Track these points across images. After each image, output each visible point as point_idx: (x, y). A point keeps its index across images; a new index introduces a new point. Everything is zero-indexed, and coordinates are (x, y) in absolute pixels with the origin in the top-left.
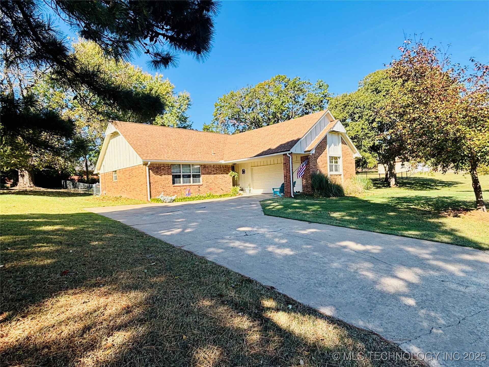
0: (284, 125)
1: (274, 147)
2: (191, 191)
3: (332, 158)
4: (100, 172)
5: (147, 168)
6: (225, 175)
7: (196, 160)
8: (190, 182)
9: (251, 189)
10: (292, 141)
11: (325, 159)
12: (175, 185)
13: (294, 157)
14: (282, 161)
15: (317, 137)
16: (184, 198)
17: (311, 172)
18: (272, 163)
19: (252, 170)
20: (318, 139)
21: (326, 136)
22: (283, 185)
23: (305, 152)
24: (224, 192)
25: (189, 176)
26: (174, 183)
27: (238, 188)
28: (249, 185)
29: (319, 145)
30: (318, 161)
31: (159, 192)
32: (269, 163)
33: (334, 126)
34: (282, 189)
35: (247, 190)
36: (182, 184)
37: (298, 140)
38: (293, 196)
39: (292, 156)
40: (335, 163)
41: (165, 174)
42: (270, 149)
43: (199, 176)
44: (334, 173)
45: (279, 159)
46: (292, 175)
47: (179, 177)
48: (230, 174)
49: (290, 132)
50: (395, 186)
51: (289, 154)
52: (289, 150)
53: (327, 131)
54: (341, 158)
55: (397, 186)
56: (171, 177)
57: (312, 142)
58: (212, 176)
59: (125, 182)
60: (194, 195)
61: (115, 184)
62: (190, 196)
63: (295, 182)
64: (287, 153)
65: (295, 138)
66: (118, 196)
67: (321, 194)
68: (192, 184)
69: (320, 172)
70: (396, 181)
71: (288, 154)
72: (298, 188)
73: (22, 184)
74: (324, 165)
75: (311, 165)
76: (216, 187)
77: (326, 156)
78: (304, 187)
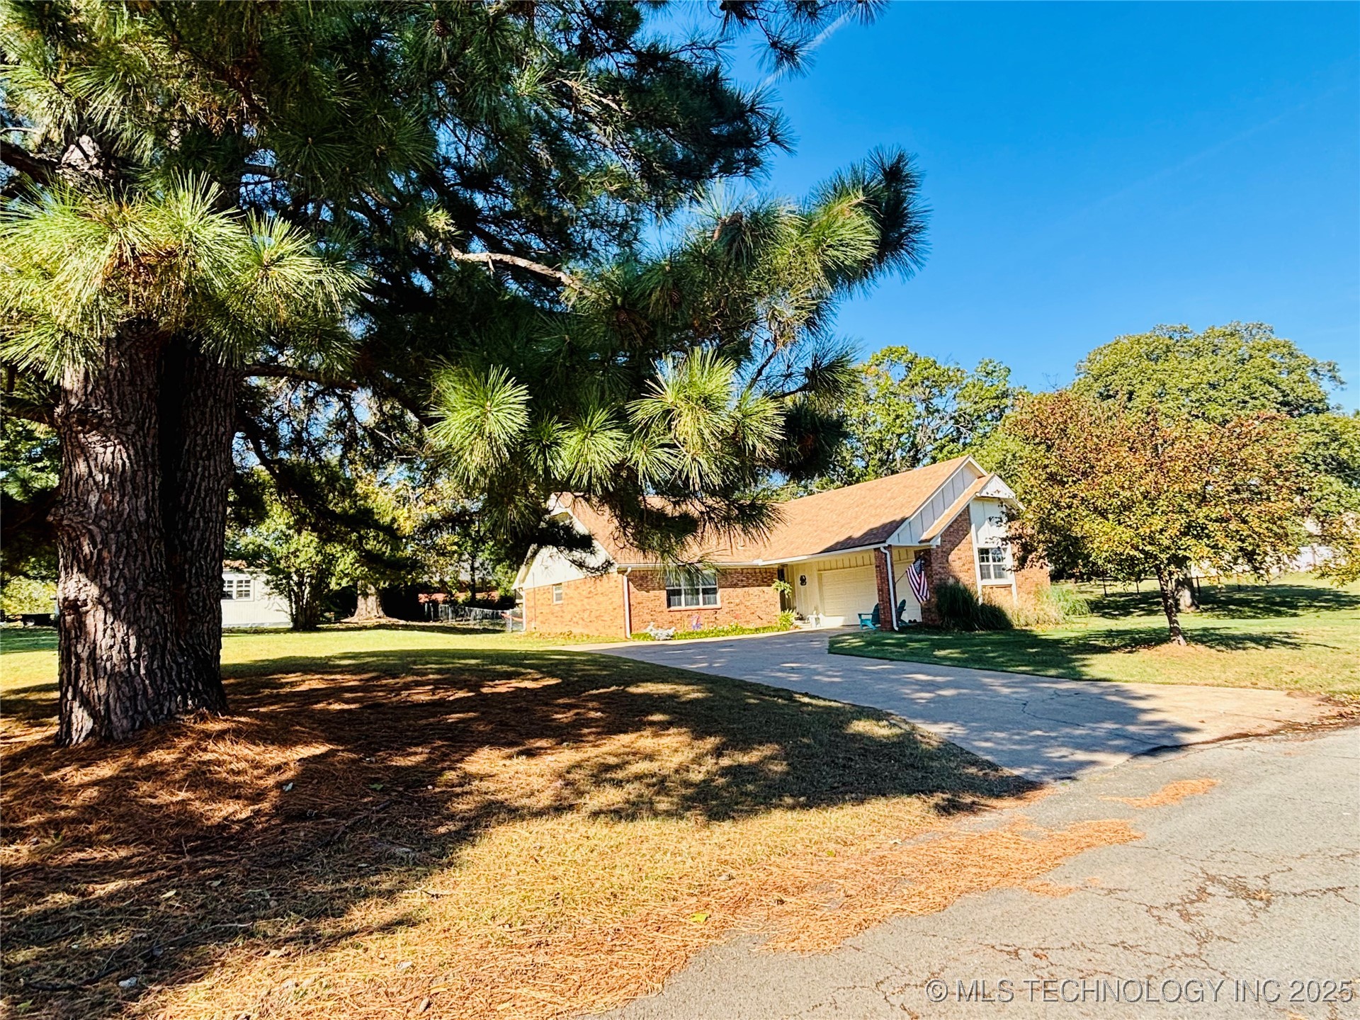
0: (884, 485)
1: (857, 534)
2: (702, 620)
3: (984, 552)
4: (524, 586)
5: (625, 579)
6: (765, 589)
8: (698, 604)
9: (821, 616)
10: (891, 523)
11: (967, 554)
12: (672, 608)
13: (895, 552)
14: (873, 560)
15: (946, 511)
16: (690, 634)
17: (937, 582)
18: (860, 562)
19: (820, 577)
20: (949, 515)
21: (968, 506)
22: (877, 609)
23: (920, 542)
24: (764, 621)
25: (696, 592)
26: (669, 605)
27: (793, 615)
28: (816, 609)
29: (950, 526)
30: (950, 558)
31: (646, 623)
32: (853, 563)
33: (984, 488)
34: (876, 616)
35: (812, 618)
36: (683, 607)
37: (903, 520)
38: (897, 629)
39: (891, 552)
40: (994, 560)
41: (654, 589)
42: (850, 538)
43: (714, 591)
44: (993, 581)
45: (866, 556)
46: (894, 588)
47: (678, 593)
48: (774, 586)
49: (892, 502)
50: (1193, 608)
51: (885, 548)
52: (884, 542)
53: (972, 495)
54: (1009, 550)
55: (1198, 608)
56: (663, 594)
57: (936, 522)
58: (739, 591)
59: (579, 604)
60: (706, 628)
61: (557, 608)
62: (699, 630)
63: (904, 602)
64: (881, 546)
65: (898, 518)
66: (566, 630)
67: (955, 625)
68: (701, 606)
69: (957, 581)
70: (1193, 596)
71: (882, 549)
72: (912, 613)
73: (364, 612)
74: (966, 567)
75: (936, 566)
76: (748, 612)
77: (971, 549)
78: (924, 611)
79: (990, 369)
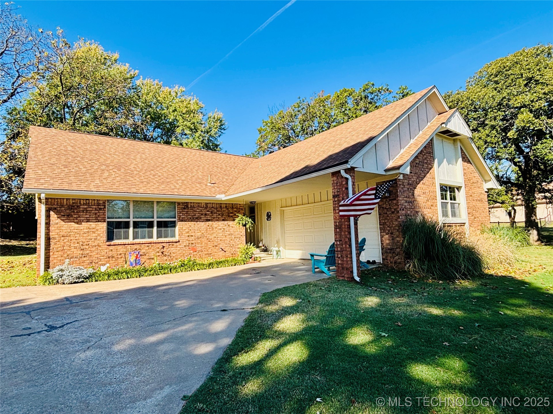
3: (444, 189)
5: (43, 207)
6: (230, 223)
8: (151, 237)
9: (282, 249)
11: (431, 189)
12: (112, 243)
13: (357, 176)
15: (412, 141)
17: (402, 218)
18: (318, 198)
19: (282, 213)
20: (416, 144)
21: (432, 140)
22: (332, 250)
23: (386, 171)
24: (227, 254)
25: (150, 225)
26: (110, 238)
28: (278, 242)
29: (417, 157)
30: (417, 192)
32: (311, 200)
33: (449, 120)
34: (331, 259)
37: (370, 140)
38: (358, 279)
39: (353, 178)
40: (451, 199)
41: (88, 221)
43: (173, 224)
44: (450, 219)
45: (324, 192)
47: (126, 225)
48: (237, 220)
50: (539, 242)
51: (347, 171)
52: (346, 162)
53: (435, 129)
54: (463, 190)
55: (542, 242)
56: (103, 226)
57: (402, 151)
58: (202, 225)
62: (137, 267)
63: (364, 240)
64: (341, 168)
65: (362, 139)
68: (155, 239)
70: (539, 234)
71: (343, 173)
72: (373, 252)
74: (429, 203)
75: (402, 200)
76: (210, 245)
77: (433, 184)
78: (385, 251)
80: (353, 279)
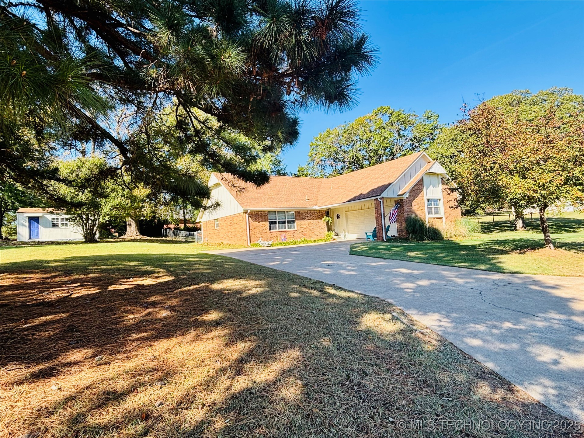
0: (379, 168)
1: (365, 192)
2: (287, 237)
3: (430, 201)
4: (202, 220)
5: (247, 216)
6: (319, 220)
7: (290, 206)
8: (285, 228)
9: (346, 234)
10: (383, 186)
11: (422, 202)
12: (272, 231)
13: (385, 201)
14: (374, 206)
15: (412, 180)
16: (280, 243)
17: (406, 216)
18: (367, 207)
19: (346, 214)
20: (412, 182)
21: (422, 178)
22: (375, 230)
23: (398, 196)
24: (319, 237)
25: (284, 222)
26: (270, 229)
27: (332, 234)
28: (344, 230)
29: (413, 187)
30: (413, 204)
31: (258, 238)
32: (363, 208)
33: (431, 168)
34: (375, 234)
35: (342, 235)
36: (277, 230)
37: (389, 184)
38: (385, 240)
39: (383, 201)
40: (434, 205)
41: (262, 221)
42: (361, 194)
43: (293, 222)
44: (433, 216)
45: (370, 204)
46: (384, 219)
47: (275, 223)
48: (323, 219)
49: (384, 176)
50: (523, 229)
51: (380, 198)
52: (380, 195)
53: (424, 172)
54: (442, 200)
55: (525, 228)
56: (267, 223)
57: (406, 185)
58: (306, 222)
59: (226, 229)
60: (289, 240)
61: (216, 231)
62: (285, 242)
63: (389, 226)
64: (378, 197)
65: (386, 183)
66: (220, 242)
67: (415, 238)
68: (287, 229)
69: (416, 215)
70: (523, 223)
71: (379, 199)
72: (393, 232)
73: (130, 233)
74: (421, 209)
75: (405, 208)
76: (310, 232)
77: (423, 199)
78: (399, 231)
79: (429, 115)
80: (383, 240)
